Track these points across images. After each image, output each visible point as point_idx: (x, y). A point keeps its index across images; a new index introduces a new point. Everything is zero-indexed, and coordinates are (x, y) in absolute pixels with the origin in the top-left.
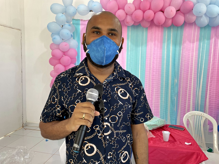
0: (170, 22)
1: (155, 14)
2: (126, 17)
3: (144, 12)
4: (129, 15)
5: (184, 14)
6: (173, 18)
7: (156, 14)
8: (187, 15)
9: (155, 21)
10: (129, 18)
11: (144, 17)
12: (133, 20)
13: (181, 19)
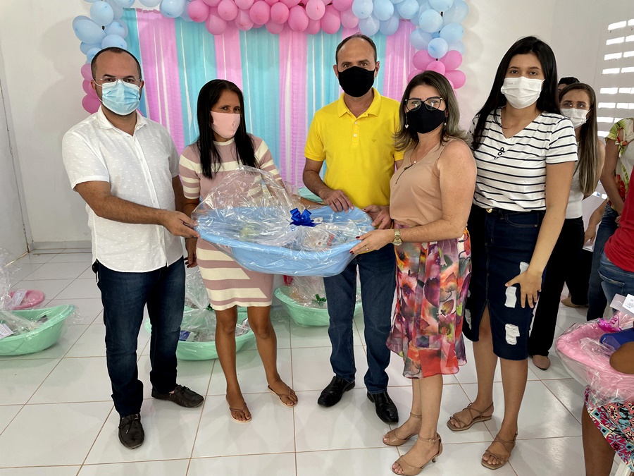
0: (317, 26)
1: (289, 9)
2: (238, 13)
3: (271, 6)
4: (243, 10)
5: (340, 13)
6: (321, 20)
7: (292, 10)
8: (345, 15)
9: (291, 24)
10: (243, 18)
11: (272, 16)
12: (251, 21)
13: (334, 21)
